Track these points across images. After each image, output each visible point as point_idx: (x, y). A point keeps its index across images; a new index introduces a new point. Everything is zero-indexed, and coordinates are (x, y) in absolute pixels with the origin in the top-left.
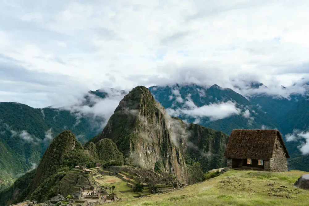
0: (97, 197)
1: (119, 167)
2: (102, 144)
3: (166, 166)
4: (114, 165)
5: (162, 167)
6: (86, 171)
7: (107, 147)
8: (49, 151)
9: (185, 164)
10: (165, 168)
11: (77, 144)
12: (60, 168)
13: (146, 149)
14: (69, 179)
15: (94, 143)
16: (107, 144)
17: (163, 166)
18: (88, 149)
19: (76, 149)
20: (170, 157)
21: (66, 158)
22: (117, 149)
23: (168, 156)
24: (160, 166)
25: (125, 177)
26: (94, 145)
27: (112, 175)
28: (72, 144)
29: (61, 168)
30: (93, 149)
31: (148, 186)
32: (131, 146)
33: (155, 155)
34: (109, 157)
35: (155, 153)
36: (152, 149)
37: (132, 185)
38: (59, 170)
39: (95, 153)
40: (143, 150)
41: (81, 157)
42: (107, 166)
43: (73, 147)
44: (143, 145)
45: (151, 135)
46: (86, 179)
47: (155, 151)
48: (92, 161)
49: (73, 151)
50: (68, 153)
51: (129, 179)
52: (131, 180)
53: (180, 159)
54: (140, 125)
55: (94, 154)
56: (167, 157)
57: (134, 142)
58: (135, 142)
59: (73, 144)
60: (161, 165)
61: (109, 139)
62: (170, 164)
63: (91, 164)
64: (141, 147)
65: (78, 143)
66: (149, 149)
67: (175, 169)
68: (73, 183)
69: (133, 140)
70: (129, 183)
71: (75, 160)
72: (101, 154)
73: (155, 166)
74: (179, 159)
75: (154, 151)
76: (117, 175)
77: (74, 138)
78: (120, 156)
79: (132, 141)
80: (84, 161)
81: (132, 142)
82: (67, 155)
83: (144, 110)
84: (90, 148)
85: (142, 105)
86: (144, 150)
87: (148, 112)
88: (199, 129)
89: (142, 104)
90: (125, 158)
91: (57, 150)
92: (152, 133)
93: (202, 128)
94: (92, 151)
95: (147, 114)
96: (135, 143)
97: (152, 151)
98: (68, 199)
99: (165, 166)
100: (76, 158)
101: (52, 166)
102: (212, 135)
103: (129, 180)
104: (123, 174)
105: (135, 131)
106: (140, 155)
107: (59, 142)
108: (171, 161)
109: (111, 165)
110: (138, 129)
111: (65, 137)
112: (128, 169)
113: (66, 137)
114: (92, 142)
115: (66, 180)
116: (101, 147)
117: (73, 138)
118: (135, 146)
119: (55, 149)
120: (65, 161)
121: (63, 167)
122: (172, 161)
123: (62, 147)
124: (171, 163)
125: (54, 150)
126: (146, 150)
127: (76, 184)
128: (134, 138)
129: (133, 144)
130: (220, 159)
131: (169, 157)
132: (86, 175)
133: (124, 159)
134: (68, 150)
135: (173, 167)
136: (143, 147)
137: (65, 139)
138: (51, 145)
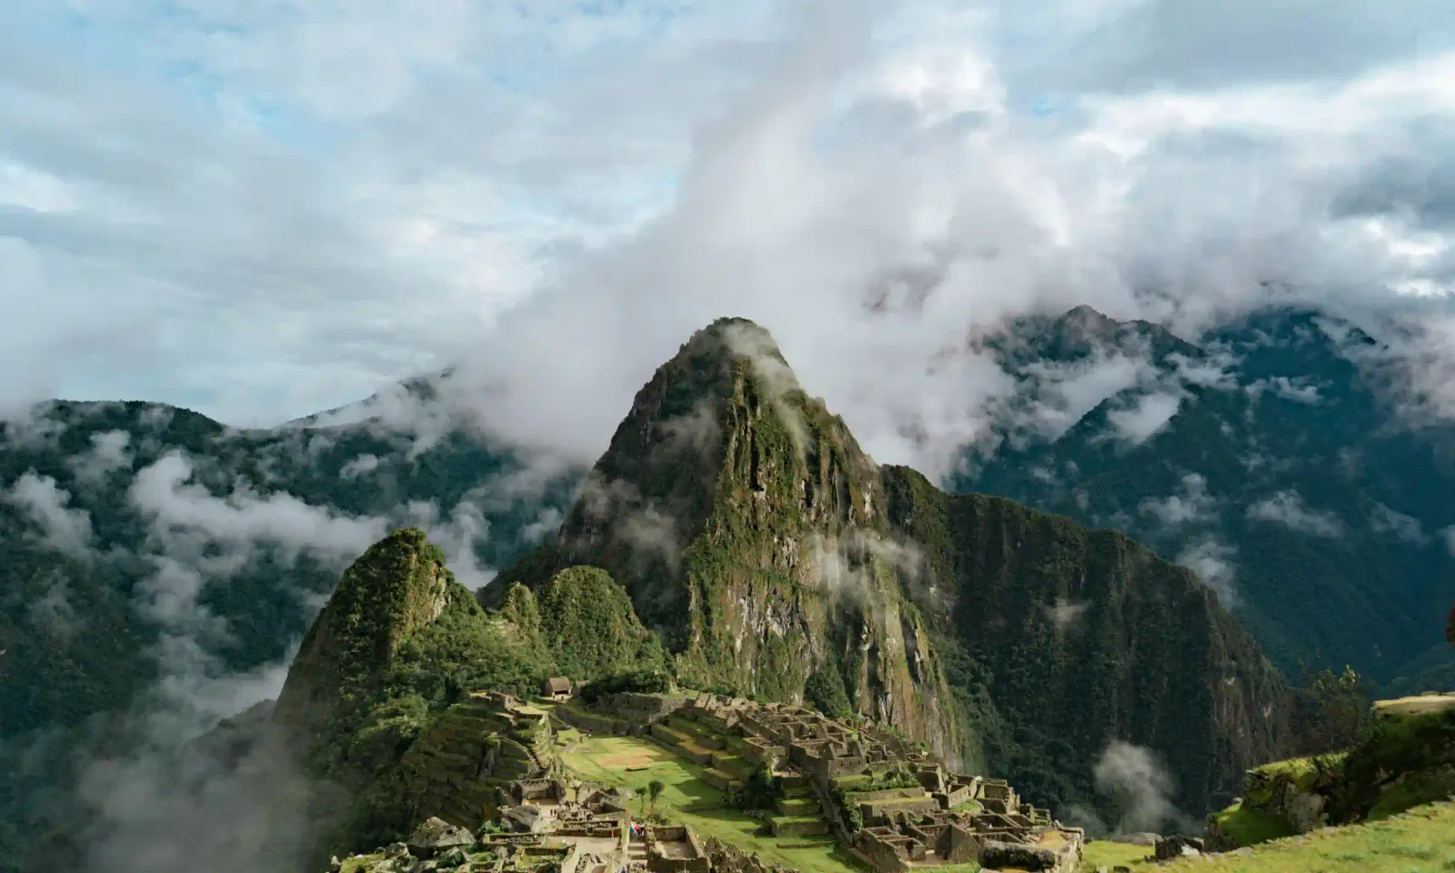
0: (610, 828)
1: (659, 695)
2: (564, 594)
3: (858, 694)
4: (636, 688)
5: (840, 698)
6: (518, 715)
7: (587, 606)
8: (330, 626)
9: (943, 681)
10: (852, 702)
11: (452, 594)
12: (385, 700)
13: (761, 615)
14: (445, 749)
15: (527, 589)
16: (589, 593)
17: (843, 693)
18: (505, 616)
19: (451, 613)
20: (873, 651)
21: (408, 656)
22: (633, 616)
23: (867, 647)
24: (830, 694)
25: (689, 744)
26: (529, 596)
27: (628, 734)
28: (431, 593)
29: (391, 699)
30: (523, 615)
31: (805, 782)
32: (693, 600)
33: (805, 642)
34: (599, 650)
35: (803, 634)
36: (791, 615)
37: (727, 781)
38: (382, 708)
39: (536, 631)
40: (750, 618)
41: (478, 653)
42: (601, 693)
43: (438, 607)
44: (750, 595)
45: (785, 549)
46: (525, 749)
47: (804, 624)
48: (526, 672)
49: (437, 622)
50: (414, 634)
51: (708, 752)
52: (723, 757)
53: (922, 662)
54: (736, 505)
55: (532, 638)
56: (860, 653)
57: (707, 582)
58: (713, 583)
59: (435, 591)
60: (835, 687)
61: (596, 571)
62: (877, 685)
63: (525, 682)
64: (741, 605)
65: (458, 590)
66: (775, 612)
67: (897, 707)
68: (463, 769)
69: (703, 574)
70: (710, 770)
71: (452, 665)
72: (560, 639)
73: (807, 691)
74: (918, 660)
75: (798, 626)
76: (649, 733)
77: (439, 565)
78: (648, 645)
79: (698, 576)
80: (493, 672)
81: (701, 585)
82: (415, 643)
83: (754, 432)
84: (512, 608)
85: (742, 410)
86: (754, 622)
87: (772, 440)
88: (1007, 522)
89: (742, 403)
90: (672, 658)
91: (365, 618)
92: (791, 542)
93: (1022, 517)
94: (521, 625)
95: (768, 453)
96: (712, 588)
97: (792, 624)
98: (487, 840)
99: (850, 690)
100: (451, 657)
101: (346, 693)
102: (1070, 546)
103: (711, 755)
104: (681, 729)
105: (713, 533)
106: (738, 644)
107: (373, 586)
108: (880, 670)
109: (620, 688)
110: (726, 520)
111: (399, 561)
112: (700, 704)
113: (403, 558)
114: (518, 584)
115: (431, 754)
116: (560, 603)
117: (434, 567)
118: (712, 601)
119: (358, 617)
120: (406, 669)
121: (397, 696)
122: (885, 671)
123: (387, 606)
124: (881, 679)
125: (355, 618)
126: (764, 619)
127: (479, 773)
128: (709, 562)
129: (704, 594)
130: (1107, 662)
131: (870, 651)
132: (523, 733)
133: (667, 660)
134: (415, 619)
135: (889, 697)
136: (751, 605)
137: (397, 568)
138: (339, 598)
